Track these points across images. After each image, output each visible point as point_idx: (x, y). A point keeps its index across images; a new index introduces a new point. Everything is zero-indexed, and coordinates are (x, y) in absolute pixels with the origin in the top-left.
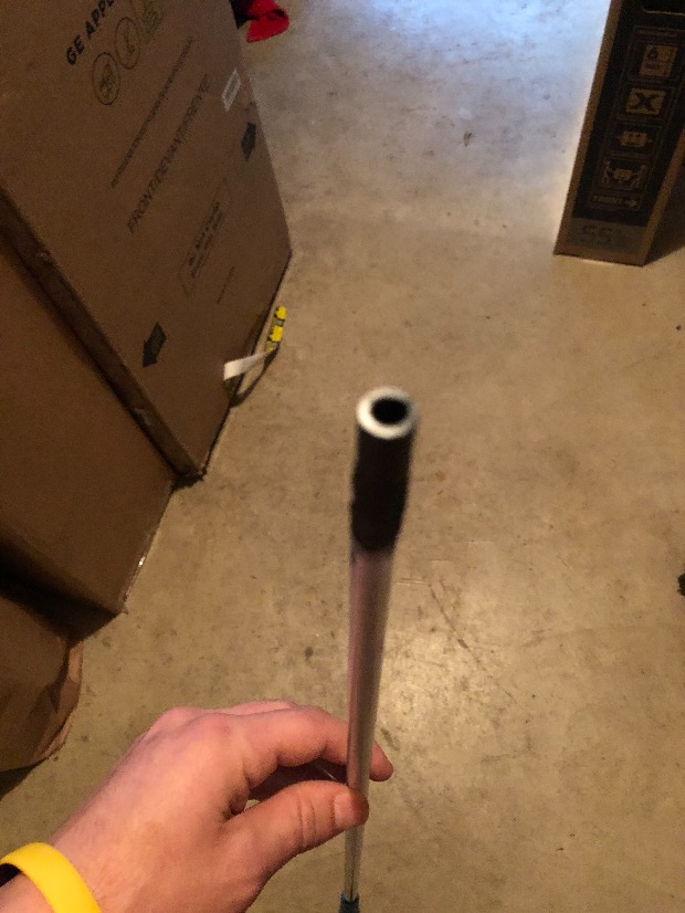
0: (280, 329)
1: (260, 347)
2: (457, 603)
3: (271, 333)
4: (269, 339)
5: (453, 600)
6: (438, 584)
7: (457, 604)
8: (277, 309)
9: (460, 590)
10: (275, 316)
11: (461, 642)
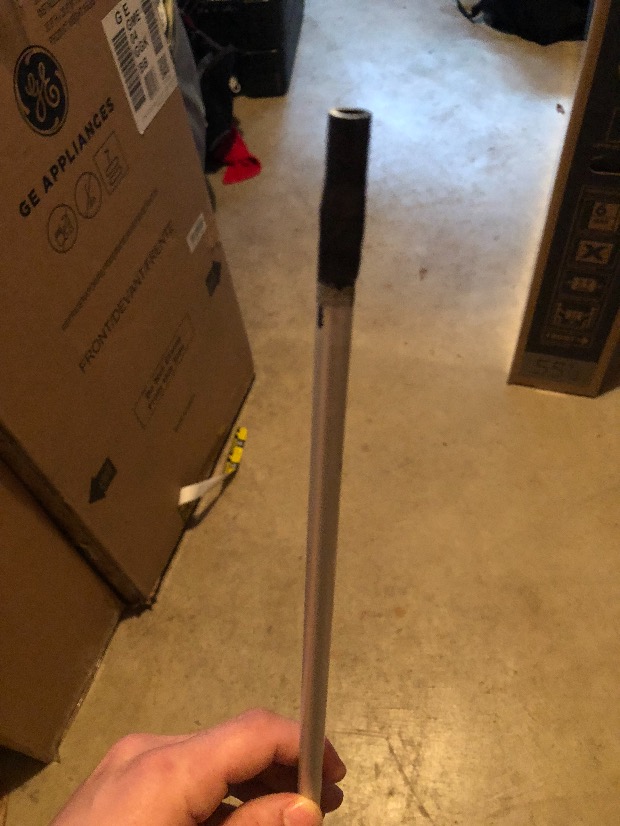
0: (240, 450)
1: (219, 468)
2: (416, 760)
3: (231, 453)
4: (229, 460)
5: (413, 757)
6: (396, 737)
7: (417, 763)
8: (238, 431)
9: (420, 745)
10: (236, 437)
11: (422, 809)
